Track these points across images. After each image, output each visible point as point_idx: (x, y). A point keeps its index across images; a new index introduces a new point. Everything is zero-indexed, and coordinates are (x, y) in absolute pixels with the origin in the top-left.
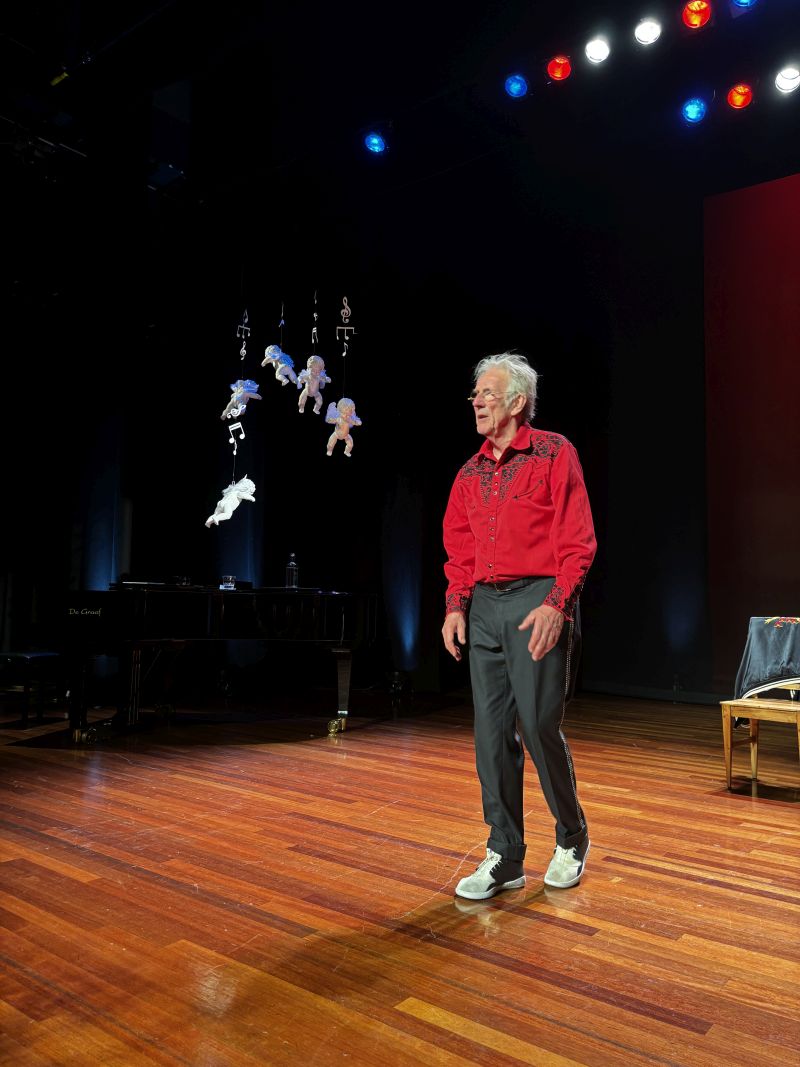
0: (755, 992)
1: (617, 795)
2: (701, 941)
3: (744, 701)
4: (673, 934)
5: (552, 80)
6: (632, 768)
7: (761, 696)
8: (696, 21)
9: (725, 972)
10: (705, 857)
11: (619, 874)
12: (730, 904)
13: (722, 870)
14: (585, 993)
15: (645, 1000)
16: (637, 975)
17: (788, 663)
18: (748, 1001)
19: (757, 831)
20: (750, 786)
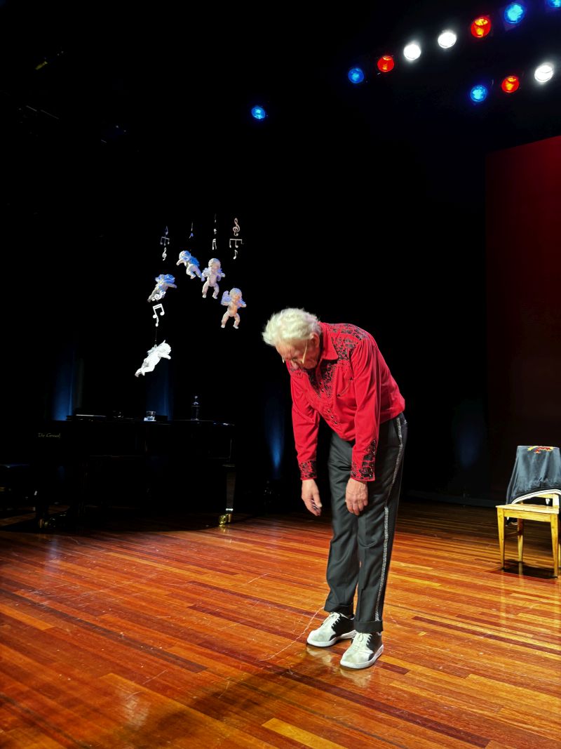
0: (520, 717)
1: (423, 572)
2: (482, 679)
3: (513, 506)
4: (462, 674)
5: (380, 71)
6: (433, 552)
7: (526, 502)
8: (480, 32)
9: (499, 702)
10: (485, 618)
11: (424, 629)
12: (502, 652)
13: (497, 628)
14: (399, 717)
15: (442, 722)
16: (437, 704)
17: (544, 479)
18: (516, 724)
19: (522, 599)
20: (517, 567)
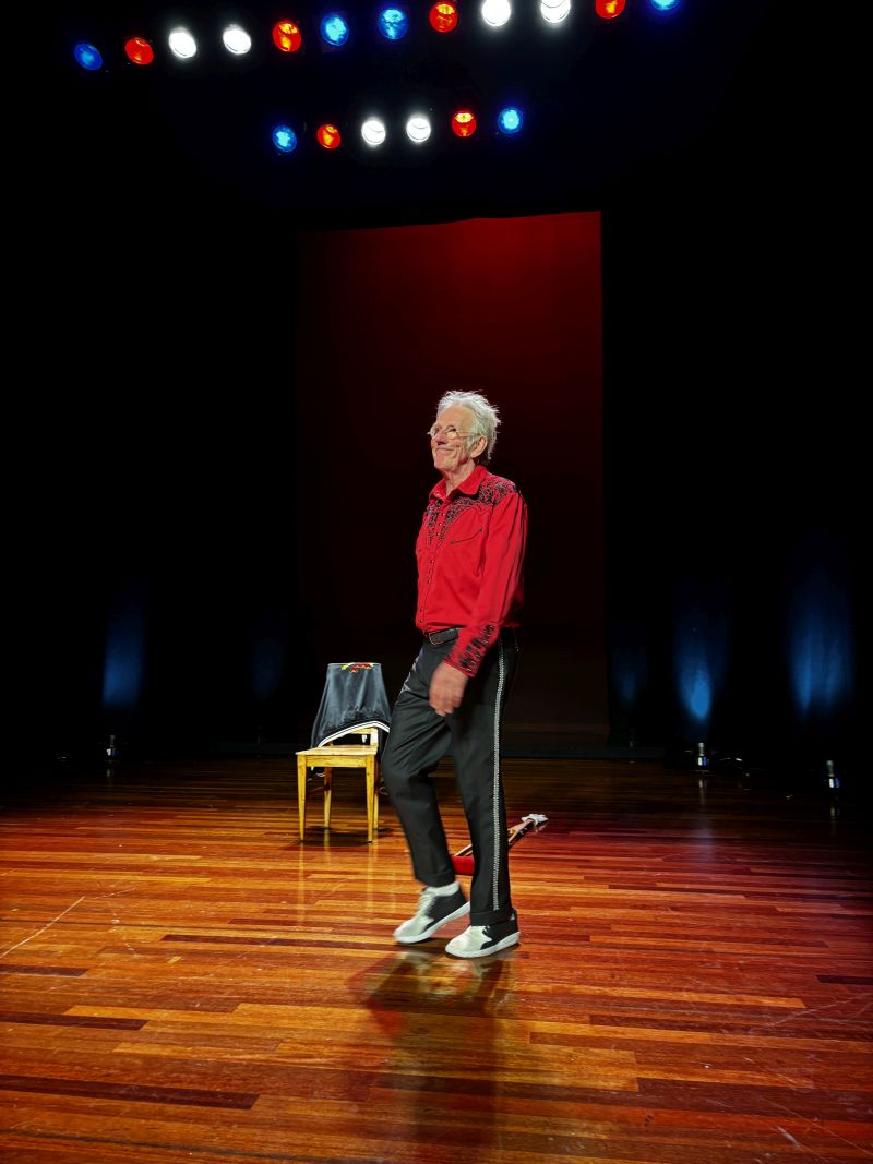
0: (304, 1050)
1: (185, 864)
2: (258, 1008)
3: (320, 750)
4: (227, 1006)
6: (205, 832)
7: (337, 742)
8: (286, 44)
9: (277, 1035)
10: (270, 917)
11: (177, 952)
12: (288, 960)
13: (286, 928)
14: (124, 1097)
15: (191, 1087)
16: (185, 1062)
17: (361, 708)
18: (297, 1061)
19: (323, 881)
20: (323, 835)
